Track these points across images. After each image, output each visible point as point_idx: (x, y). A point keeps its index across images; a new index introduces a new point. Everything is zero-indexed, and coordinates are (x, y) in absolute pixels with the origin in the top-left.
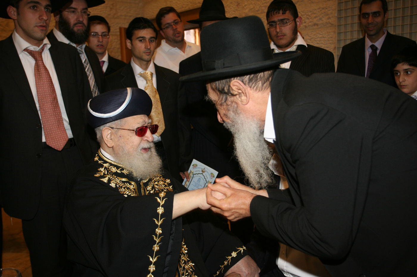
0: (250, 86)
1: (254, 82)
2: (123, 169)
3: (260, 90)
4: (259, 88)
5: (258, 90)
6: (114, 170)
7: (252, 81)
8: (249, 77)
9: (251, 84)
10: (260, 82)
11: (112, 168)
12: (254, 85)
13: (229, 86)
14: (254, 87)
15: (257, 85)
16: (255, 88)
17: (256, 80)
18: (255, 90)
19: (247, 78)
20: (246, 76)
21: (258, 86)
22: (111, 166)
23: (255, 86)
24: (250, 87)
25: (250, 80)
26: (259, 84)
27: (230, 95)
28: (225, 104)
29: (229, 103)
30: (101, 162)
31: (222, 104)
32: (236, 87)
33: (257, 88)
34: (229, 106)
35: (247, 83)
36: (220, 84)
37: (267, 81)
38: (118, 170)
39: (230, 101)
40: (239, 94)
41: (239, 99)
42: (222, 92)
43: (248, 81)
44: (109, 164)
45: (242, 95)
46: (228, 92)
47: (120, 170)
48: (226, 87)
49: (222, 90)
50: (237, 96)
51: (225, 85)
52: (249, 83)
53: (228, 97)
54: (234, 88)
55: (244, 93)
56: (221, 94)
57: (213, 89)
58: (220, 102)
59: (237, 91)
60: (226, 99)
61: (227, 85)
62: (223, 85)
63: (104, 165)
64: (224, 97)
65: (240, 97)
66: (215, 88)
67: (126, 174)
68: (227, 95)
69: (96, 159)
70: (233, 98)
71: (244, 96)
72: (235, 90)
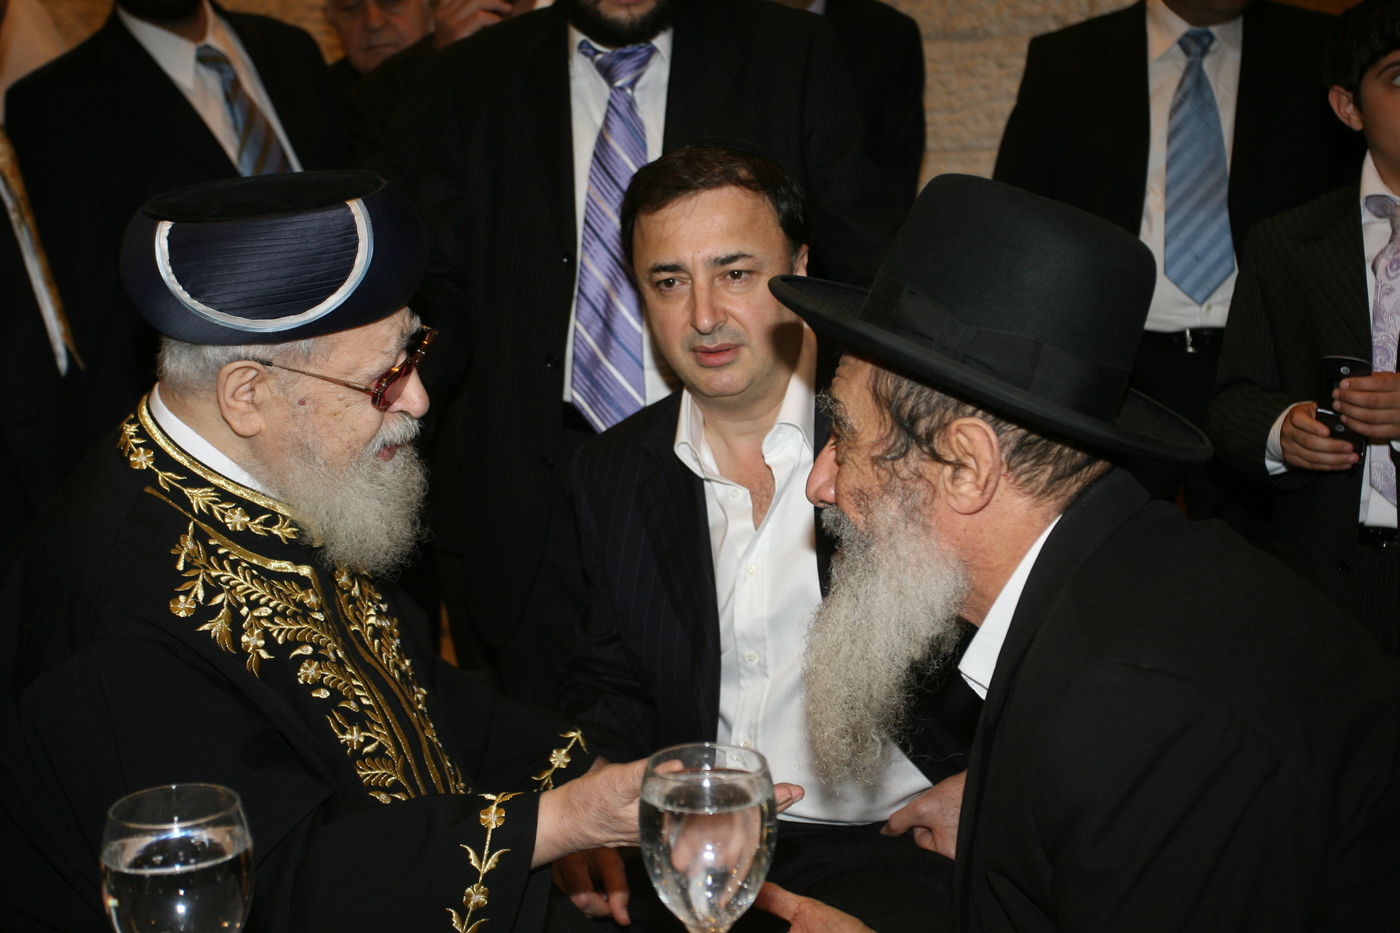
0: (1012, 465)
1: (1034, 457)
2: (274, 519)
3: (1036, 494)
4: (1034, 484)
5: (1027, 489)
6: (236, 520)
7: (1027, 453)
8: (1025, 437)
9: (1017, 459)
10: (1050, 469)
11: (226, 510)
12: (1026, 465)
13: (944, 426)
14: (1023, 473)
15: (1036, 472)
16: (1024, 478)
17: (1040, 458)
18: (1019, 482)
19: (1013, 433)
20: (1014, 427)
21: (1036, 476)
22: (222, 502)
23: (1026, 473)
24: (1010, 469)
25: (1022, 447)
26: (1043, 471)
27: (926, 449)
28: (888, 464)
29: (905, 473)
30: (170, 478)
31: (881, 462)
32: (963, 439)
33: (1029, 481)
34: (899, 483)
35: (1007, 450)
36: (913, 398)
37: (1071, 475)
38: (252, 520)
39: (912, 470)
40: (959, 466)
41: (949, 484)
42: (905, 425)
43: (1013, 445)
44: (213, 494)
45: (967, 476)
46: (924, 437)
47: (260, 523)
48: (928, 419)
49: (909, 417)
50: (948, 470)
51: (930, 412)
52: (1014, 452)
53: (914, 454)
54: (954, 439)
55: (978, 476)
56: (896, 430)
57: (876, 396)
58: (878, 452)
59: (960, 455)
60: (904, 455)
61: (937, 417)
62: (923, 408)
63: (187, 491)
64: (898, 444)
65: (954, 478)
66: (884, 395)
67: (287, 539)
68: (915, 446)
69: (142, 460)
70: (931, 469)
71: (973, 486)
72: (955, 446)
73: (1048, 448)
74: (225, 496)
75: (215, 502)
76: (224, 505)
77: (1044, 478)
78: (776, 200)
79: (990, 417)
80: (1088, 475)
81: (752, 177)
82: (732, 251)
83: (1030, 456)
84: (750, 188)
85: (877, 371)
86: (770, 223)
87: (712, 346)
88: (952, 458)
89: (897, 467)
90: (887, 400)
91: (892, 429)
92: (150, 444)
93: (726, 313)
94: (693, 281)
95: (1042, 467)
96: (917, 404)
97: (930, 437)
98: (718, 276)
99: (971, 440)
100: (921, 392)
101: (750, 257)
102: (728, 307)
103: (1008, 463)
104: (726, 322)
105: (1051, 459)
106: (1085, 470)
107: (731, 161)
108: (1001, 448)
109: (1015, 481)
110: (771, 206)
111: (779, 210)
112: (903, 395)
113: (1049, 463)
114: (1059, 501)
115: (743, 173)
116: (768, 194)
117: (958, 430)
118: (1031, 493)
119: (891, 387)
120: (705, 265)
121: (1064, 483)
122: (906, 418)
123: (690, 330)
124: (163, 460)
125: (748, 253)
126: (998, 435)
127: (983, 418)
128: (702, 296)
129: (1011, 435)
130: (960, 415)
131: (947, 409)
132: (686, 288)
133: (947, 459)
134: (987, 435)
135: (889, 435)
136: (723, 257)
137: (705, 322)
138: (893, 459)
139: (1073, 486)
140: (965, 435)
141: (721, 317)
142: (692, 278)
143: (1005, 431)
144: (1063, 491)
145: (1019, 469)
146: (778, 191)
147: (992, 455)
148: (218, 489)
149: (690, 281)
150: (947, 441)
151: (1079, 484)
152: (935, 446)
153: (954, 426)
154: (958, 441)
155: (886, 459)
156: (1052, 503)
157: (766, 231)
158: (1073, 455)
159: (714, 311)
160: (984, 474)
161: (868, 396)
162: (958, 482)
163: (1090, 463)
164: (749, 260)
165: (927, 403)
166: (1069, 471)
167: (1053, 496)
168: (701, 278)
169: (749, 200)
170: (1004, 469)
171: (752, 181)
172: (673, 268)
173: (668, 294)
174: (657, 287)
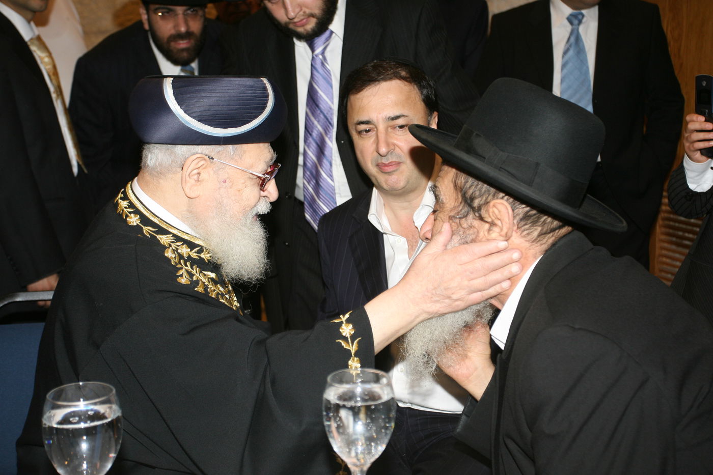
0: (520, 226)
1: (531, 223)
2: (202, 250)
4: (530, 236)
5: (527, 239)
6: (184, 251)
7: (528, 220)
8: (528, 212)
9: (523, 223)
10: (540, 229)
12: (527, 227)
13: (487, 203)
14: (524, 230)
15: (532, 230)
16: (525, 232)
17: (534, 223)
19: (523, 209)
20: (524, 206)
21: (532, 232)
23: (527, 230)
24: (518, 228)
25: (526, 217)
26: (536, 230)
27: (477, 214)
28: (458, 221)
29: (465, 225)
30: (149, 230)
31: (453, 219)
32: (496, 211)
33: (528, 234)
34: (462, 230)
35: (518, 218)
36: (473, 188)
37: (549, 233)
39: (469, 224)
40: (492, 224)
41: (486, 233)
42: (468, 201)
43: (521, 216)
44: (172, 238)
45: (496, 229)
46: (477, 208)
47: (195, 252)
48: (480, 199)
49: (470, 198)
50: (487, 226)
51: (481, 196)
52: (521, 220)
53: (471, 216)
54: (491, 210)
55: (502, 230)
56: (463, 203)
57: (455, 185)
58: (452, 214)
59: (494, 218)
60: (465, 216)
61: (484, 198)
62: (477, 193)
63: (159, 237)
64: (463, 211)
65: (489, 230)
66: (459, 185)
67: (207, 260)
68: (471, 212)
69: (134, 220)
70: (477, 223)
71: (498, 234)
72: (491, 214)
73: (539, 218)
74: (178, 239)
75: (173, 242)
76: (178, 244)
77: (536, 234)
78: (421, 88)
79: (511, 200)
80: (558, 234)
81: (408, 76)
82: (398, 114)
83: (529, 222)
84: (407, 81)
85: (457, 174)
86: (417, 99)
87: (387, 163)
88: (489, 220)
89: (462, 222)
90: (461, 188)
91: (461, 203)
92: (137, 212)
93: (394, 145)
94: (377, 129)
95: (535, 228)
96: (475, 191)
97: (479, 208)
98: (391, 127)
99: (500, 211)
100: (477, 185)
101: (407, 116)
102: (395, 142)
103: (518, 225)
104: (394, 149)
105: (540, 224)
106: (557, 231)
107: (397, 68)
108: (514, 217)
109: (521, 234)
110: (418, 91)
111: (422, 93)
112: (468, 186)
113: (539, 226)
114: (543, 246)
115: (403, 73)
116: (416, 84)
117: (494, 206)
118: (528, 241)
119: (463, 181)
120: (383, 120)
121: (545, 237)
122: (469, 197)
123: (376, 154)
124: (145, 220)
125: (405, 114)
126: (513, 210)
127: (507, 200)
128: (382, 136)
129: (521, 211)
130: (496, 198)
131: (489, 194)
132: (374, 133)
133: (486, 220)
134: (507, 209)
135: (459, 206)
136: (393, 116)
137: (383, 150)
138: (460, 218)
139: (550, 239)
140: (497, 208)
141: (392, 147)
142: (376, 128)
143: (517, 208)
144: (545, 241)
145: (523, 228)
146: (422, 84)
147: (509, 220)
148: (174, 235)
149: (375, 129)
150: (487, 211)
151: (553, 238)
152: (482, 213)
153: (491, 204)
154: (493, 212)
155: (457, 218)
156: (538, 248)
157: (415, 103)
158: (552, 223)
159: (388, 144)
160: (505, 230)
161: (452, 186)
162: (491, 232)
163: (560, 228)
164: (406, 118)
165: (480, 191)
166: (549, 231)
167: (539, 244)
168: (381, 127)
169: (406, 87)
170: (515, 228)
171: (408, 78)
172: (367, 123)
173: (365, 136)
174: (360, 133)
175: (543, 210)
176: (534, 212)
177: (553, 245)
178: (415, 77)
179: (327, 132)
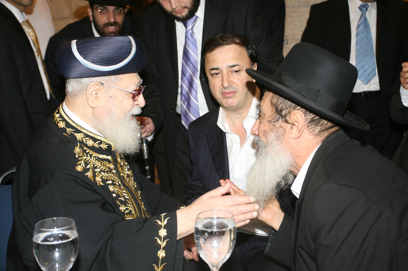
0: (308, 126)
2: (101, 142)
3: (315, 135)
4: (314, 132)
5: (312, 134)
6: (90, 143)
7: (313, 122)
8: (313, 118)
9: (310, 124)
10: (319, 128)
11: (87, 140)
12: (312, 126)
13: (290, 113)
14: (311, 129)
15: (315, 129)
17: (317, 124)
18: (310, 131)
20: (311, 114)
22: (86, 137)
23: (312, 128)
24: (308, 127)
25: (312, 121)
26: (317, 128)
27: (284, 119)
28: (273, 123)
29: (277, 126)
30: (70, 130)
31: (270, 122)
32: (295, 117)
33: (313, 131)
34: (275, 128)
35: (307, 121)
36: (282, 104)
37: (325, 130)
38: (94, 143)
39: (280, 125)
40: (293, 124)
41: (289, 130)
42: (279, 112)
43: (309, 120)
44: (83, 135)
45: (295, 128)
46: (284, 116)
47: (97, 144)
48: (286, 110)
49: (280, 110)
50: (290, 126)
51: (286, 109)
52: (309, 122)
53: (281, 120)
54: (292, 117)
55: (298, 128)
56: (276, 113)
57: (272, 103)
58: (270, 119)
59: (293, 121)
60: (277, 121)
61: (288, 110)
62: (284, 107)
63: (75, 134)
64: (276, 118)
65: (291, 128)
66: (274, 103)
67: (105, 148)
68: (281, 118)
69: (62, 125)
70: (284, 125)
71: (296, 131)
72: (292, 119)
73: (319, 122)
75: (84, 138)
76: (87, 138)
77: (317, 130)
78: (248, 49)
79: (304, 110)
80: (330, 131)
81: (240, 42)
82: (234, 64)
83: (314, 124)
84: (239, 45)
85: (273, 96)
86: (245, 56)
87: (228, 92)
88: (291, 122)
89: (275, 124)
90: (275, 105)
91: (275, 113)
92: (64, 120)
93: (232, 82)
94: (222, 73)
95: (317, 127)
96: (283, 106)
97: (286, 116)
98: (230, 71)
99: (297, 117)
100: (284, 102)
101: (239, 65)
102: (233, 80)
103: (307, 125)
104: (232, 84)
105: (320, 125)
106: (330, 129)
107: (234, 37)
108: (306, 121)
109: (309, 131)
110: (246, 51)
111: (248, 52)
112: (279, 103)
113: (319, 126)
114: (321, 138)
115: (237, 41)
116: (245, 47)
117: (294, 114)
118: (313, 135)
119: (276, 101)
120: (226, 68)
121: (323, 133)
122: (279, 110)
123: (221, 87)
124: (68, 125)
125: (239, 64)
126: (305, 117)
127: (302, 111)
128: (225, 77)
129: (309, 117)
130: (295, 110)
131: (291, 108)
132: (221, 75)
133: (289, 122)
134: (302, 116)
135: (274, 114)
136: (231, 65)
137: (226, 85)
138: (274, 122)
139: (326, 134)
140: (295, 115)
141: (231, 83)
142: (222, 72)
143: (307, 116)
144: (322, 135)
145: (310, 127)
146: (248, 47)
147: (303, 122)
148: (85, 134)
149: (221, 73)
150: (290, 117)
151: (328, 133)
152: (287, 119)
153: (292, 113)
154: (294, 118)
155: (272, 122)
156: (319, 138)
157: (244, 58)
158: (327, 124)
159: (229, 81)
160: (300, 127)
161: (269, 104)
162: (292, 129)
163: (331, 127)
164: (239, 66)
165: (286, 106)
166: (325, 129)
167: (319, 136)
168: (225, 72)
169: (239, 49)
170: (306, 127)
171: (240, 43)
172: (217, 69)
173: (215, 77)
174: (212, 75)
175: (322, 116)
176: (318, 117)
177: (328, 137)
178: (244, 43)
179: (195, 74)
